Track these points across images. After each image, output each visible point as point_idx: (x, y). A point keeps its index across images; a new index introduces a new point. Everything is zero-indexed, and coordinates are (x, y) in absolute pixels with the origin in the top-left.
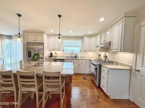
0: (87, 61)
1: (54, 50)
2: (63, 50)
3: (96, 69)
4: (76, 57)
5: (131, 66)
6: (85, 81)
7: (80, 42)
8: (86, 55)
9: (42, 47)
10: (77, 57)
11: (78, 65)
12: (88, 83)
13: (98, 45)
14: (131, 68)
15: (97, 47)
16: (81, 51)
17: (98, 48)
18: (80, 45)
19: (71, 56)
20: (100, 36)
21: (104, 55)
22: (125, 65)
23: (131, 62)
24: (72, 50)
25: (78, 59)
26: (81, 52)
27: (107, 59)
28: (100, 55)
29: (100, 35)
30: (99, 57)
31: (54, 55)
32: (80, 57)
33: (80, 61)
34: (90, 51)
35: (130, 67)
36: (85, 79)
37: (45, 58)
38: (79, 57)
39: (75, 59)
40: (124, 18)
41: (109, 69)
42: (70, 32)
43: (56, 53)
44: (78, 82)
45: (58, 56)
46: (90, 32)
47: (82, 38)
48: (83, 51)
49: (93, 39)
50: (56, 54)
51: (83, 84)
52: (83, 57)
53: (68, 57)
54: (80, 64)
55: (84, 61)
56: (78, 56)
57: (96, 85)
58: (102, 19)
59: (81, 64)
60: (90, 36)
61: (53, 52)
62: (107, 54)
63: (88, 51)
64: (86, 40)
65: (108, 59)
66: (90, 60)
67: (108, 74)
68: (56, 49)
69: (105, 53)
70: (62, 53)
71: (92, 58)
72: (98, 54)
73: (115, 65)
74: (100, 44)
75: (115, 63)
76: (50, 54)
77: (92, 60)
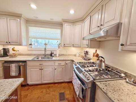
2: (30, 44)
4: (51, 55)
8: (67, 52)
10: (53, 55)
13: (84, 36)
15: (84, 39)
17: (86, 42)
18: (59, 36)
19: (44, 53)
21: (94, 54)
24: (46, 44)
25: (54, 59)
26: (59, 47)
27: (103, 64)
28: (87, 53)
30: (86, 56)
32: (58, 55)
34: (73, 47)
38: (56, 55)
43: (15, 49)
45: (20, 55)
52: (63, 55)
53: (38, 56)
54: (56, 67)
56: (54, 53)
60: (73, 22)
62: (100, 52)
63: (71, 47)
66: (73, 61)
68: (13, 42)
69: (96, 50)
70: (28, 49)
71: (75, 56)
72: (84, 51)
73: (127, 82)
74: (88, 33)
75: (123, 75)
76: (2, 50)
77: (75, 60)
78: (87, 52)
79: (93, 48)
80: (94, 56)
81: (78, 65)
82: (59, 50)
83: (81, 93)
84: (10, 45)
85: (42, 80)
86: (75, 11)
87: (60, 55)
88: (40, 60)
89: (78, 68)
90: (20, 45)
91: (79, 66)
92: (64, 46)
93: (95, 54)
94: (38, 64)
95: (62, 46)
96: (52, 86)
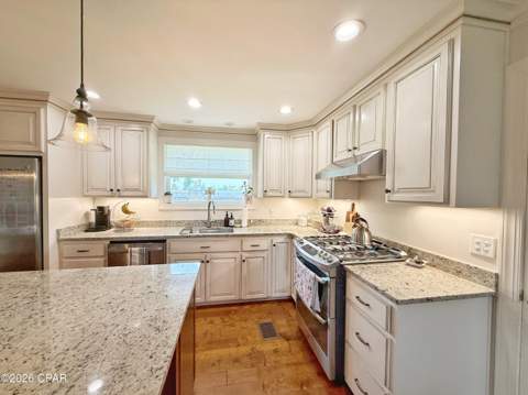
0: (277, 240)
1: (115, 192)
2: (167, 194)
3: (322, 288)
4: (226, 223)
5: (497, 275)
6: (268, 346)
7: (243, 154)
8: (271, 212)
9: (35, 176)
10: (232, 222)
11: (239, 260)
12: (284, 360)
13: (319, 170)
14: (497, 286)
15: (318, 177)
16: (249, 195)
17: (324, 184)
18: (248, 168)
19: (206, 219)
20: (330, 129)
21: (348, 213)
22: (459, 270)
23: (491, 255)
24: (210, 192)
25: (237, 231)
26: (249, 199)
27: (366, 234)
28: (329, 213)
29: (329, 123)
30: (327, 222)
31: (116, 216)
32: (245, 224)
33: (247, 244)
34: (290, 197)
35: (493, 281)
36: (268, 331)
37: (59, 241)
38: (240, 222)
39: (225, 231)
40: (460, 21)
41: (397, 302)
42: (194, 103)
43: (129, 208)
44: (236, 360)
45: (140, 224)
46: (286, 110)
47: (251, 136)
48: (260, 195)
49: (301, 145)
50: (125, 210)
51: (259, 374)
52: (260, 222)
53: (190, 225)
54: (245, 255)
55: (264, 244)
56: (236, 218)
57: (321, 373)
58: (348, 31)
59: (252, 255)
60: (288, 129)
61: (114, 206)
62: (361, 209)
63: (282, 197)
64: (272, 145)
65: (370, 234)
66: (291, 236)
67: (390, 327)
68: (127, 190)
69: (353, 205)
70: (162, 208)
71: (297, 224)
72: (323, 209)
73: (408, 265)
74: (329, 162)
75: (403, 254)
76: (93, 212)
77: (296, 234)
78: (329, 210)
79: (344, 198)
80: (348, 220)
81: (306, 242)
82: (249, 206)
83: (317, 298)
84: (120, 196)
85: (208, 294)
86: (293, 109)
87: (250, 223)
88: (198, 236)
89: (307, 248)
90: (146, 197)
91: (311, 244)
92: (265, 196)
93: (351, 216)
94: (196, 246)
95: (256, 196)
96: (235, 311)
